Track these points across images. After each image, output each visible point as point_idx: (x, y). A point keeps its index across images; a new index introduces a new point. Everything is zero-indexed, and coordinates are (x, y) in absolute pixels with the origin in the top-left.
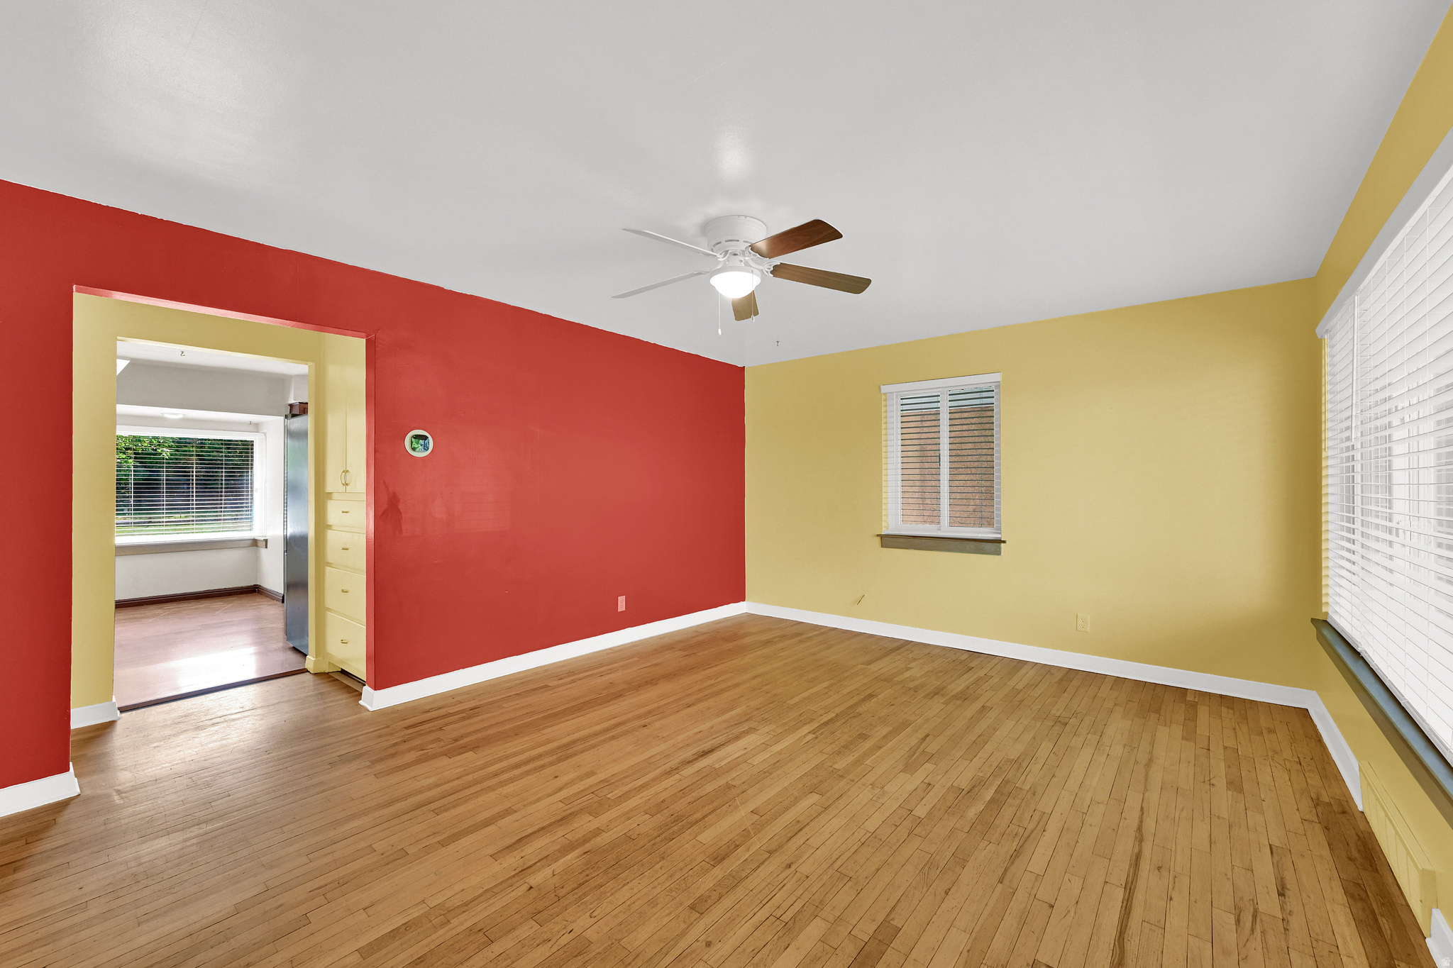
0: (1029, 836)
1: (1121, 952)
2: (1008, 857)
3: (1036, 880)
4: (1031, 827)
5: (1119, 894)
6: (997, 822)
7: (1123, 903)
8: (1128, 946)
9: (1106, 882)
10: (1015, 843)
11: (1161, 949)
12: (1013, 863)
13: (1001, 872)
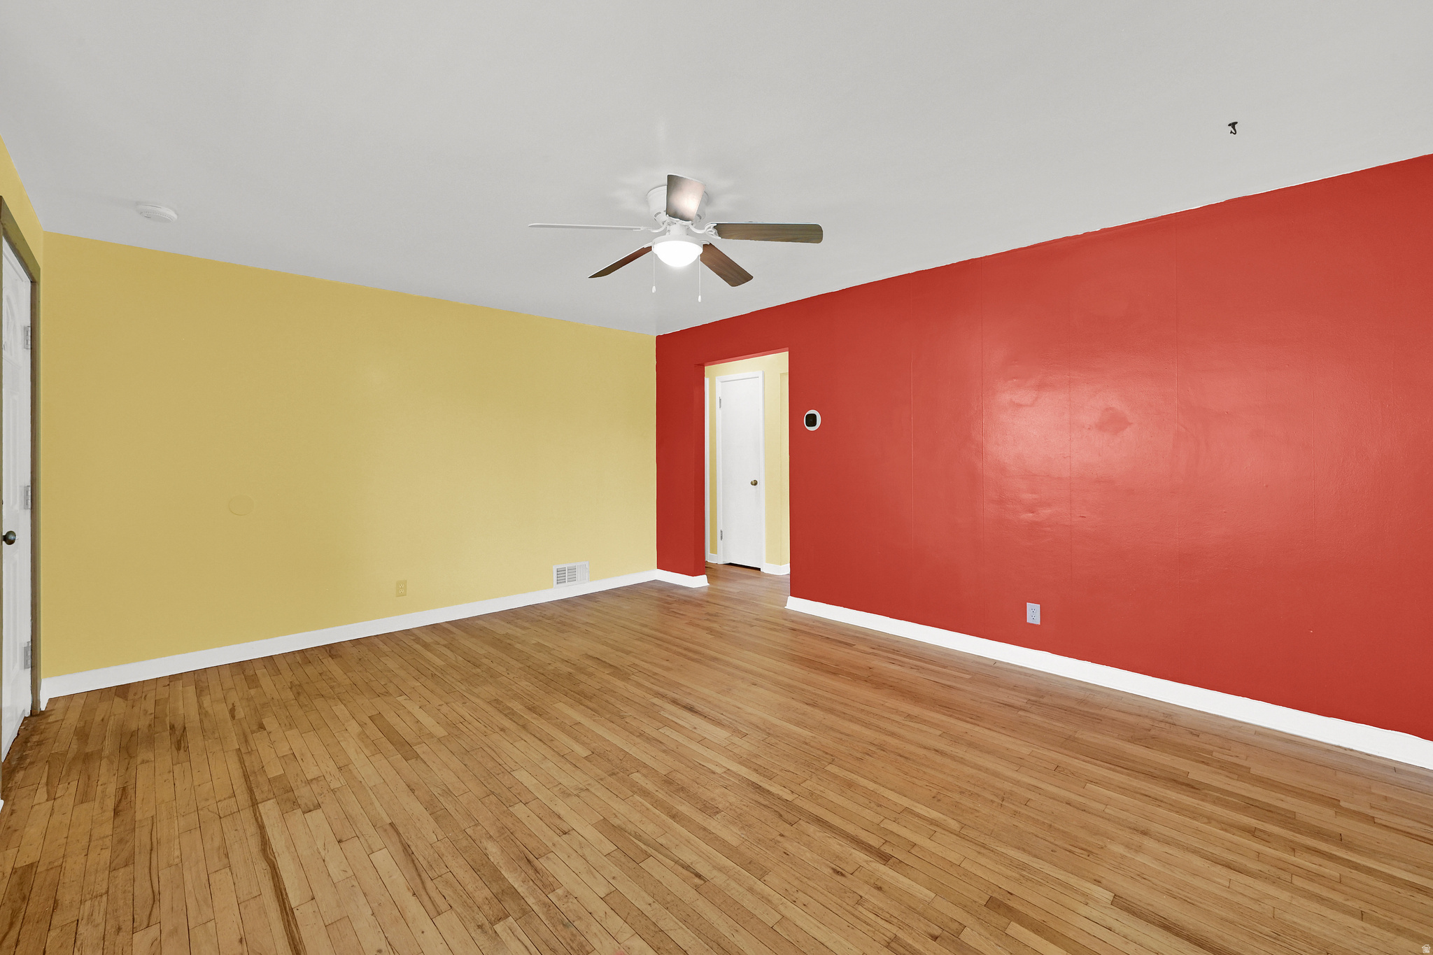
0: (420, 876)
1: (268, 857)
2: (409, 843)
3: (370, 847)
4: (429, 884)
5: (294, 899)
6: (461, 860)
7: (286, 894)
8: (264, 865)
9: (313, 899)
10: (421, 859)
11: (237, 884)
12: (401, 842)
13: (401, 830)
